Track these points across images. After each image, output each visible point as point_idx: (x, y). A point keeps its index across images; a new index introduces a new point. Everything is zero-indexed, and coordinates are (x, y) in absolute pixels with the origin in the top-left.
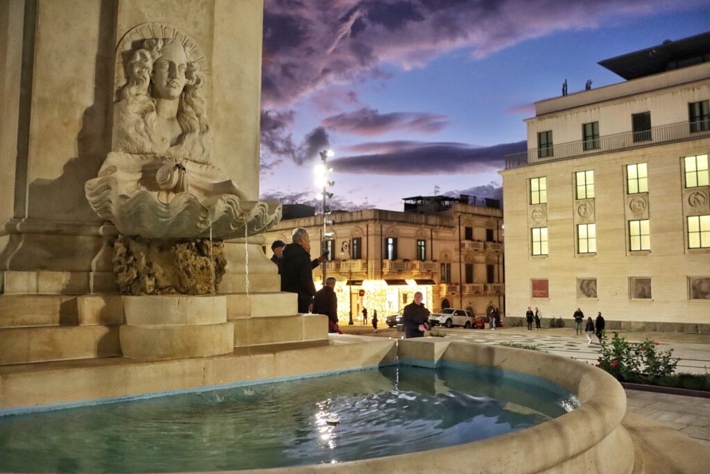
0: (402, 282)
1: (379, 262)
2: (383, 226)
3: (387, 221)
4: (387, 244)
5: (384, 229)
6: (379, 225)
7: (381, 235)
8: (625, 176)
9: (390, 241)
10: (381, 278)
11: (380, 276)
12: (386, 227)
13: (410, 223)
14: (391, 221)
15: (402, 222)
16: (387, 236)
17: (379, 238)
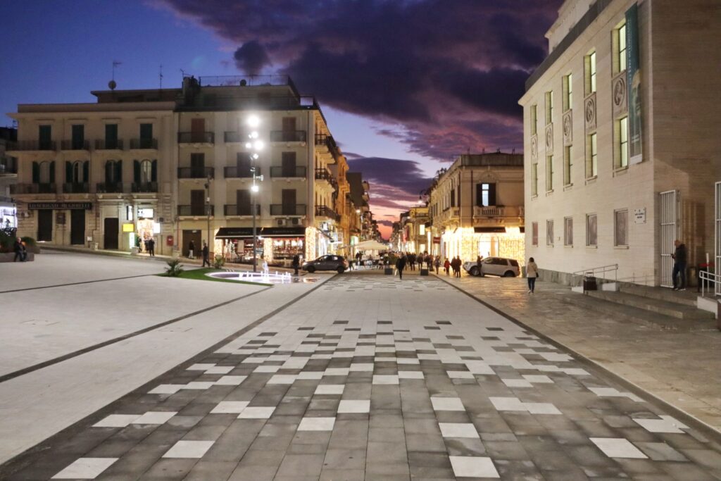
0: (502, 230)
1: (469, 209)
2: (474, 171)
3: (480, 166)
4: (480, 190)
5: (475, 175)
6: (470, 171)
7: (472, 182)
8: (565, 90)
9: (485, 187)
10: (472, 226)
11: (470, 224)
12: (478, 173)
13: (513, 165)
14: (486, 166)
15: (500, 165)
16: (480, 182)
17: (469, 184)
